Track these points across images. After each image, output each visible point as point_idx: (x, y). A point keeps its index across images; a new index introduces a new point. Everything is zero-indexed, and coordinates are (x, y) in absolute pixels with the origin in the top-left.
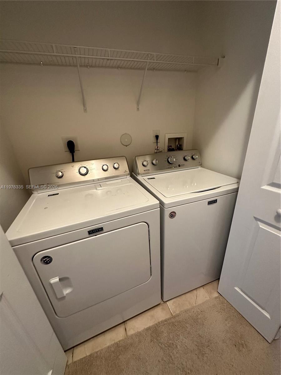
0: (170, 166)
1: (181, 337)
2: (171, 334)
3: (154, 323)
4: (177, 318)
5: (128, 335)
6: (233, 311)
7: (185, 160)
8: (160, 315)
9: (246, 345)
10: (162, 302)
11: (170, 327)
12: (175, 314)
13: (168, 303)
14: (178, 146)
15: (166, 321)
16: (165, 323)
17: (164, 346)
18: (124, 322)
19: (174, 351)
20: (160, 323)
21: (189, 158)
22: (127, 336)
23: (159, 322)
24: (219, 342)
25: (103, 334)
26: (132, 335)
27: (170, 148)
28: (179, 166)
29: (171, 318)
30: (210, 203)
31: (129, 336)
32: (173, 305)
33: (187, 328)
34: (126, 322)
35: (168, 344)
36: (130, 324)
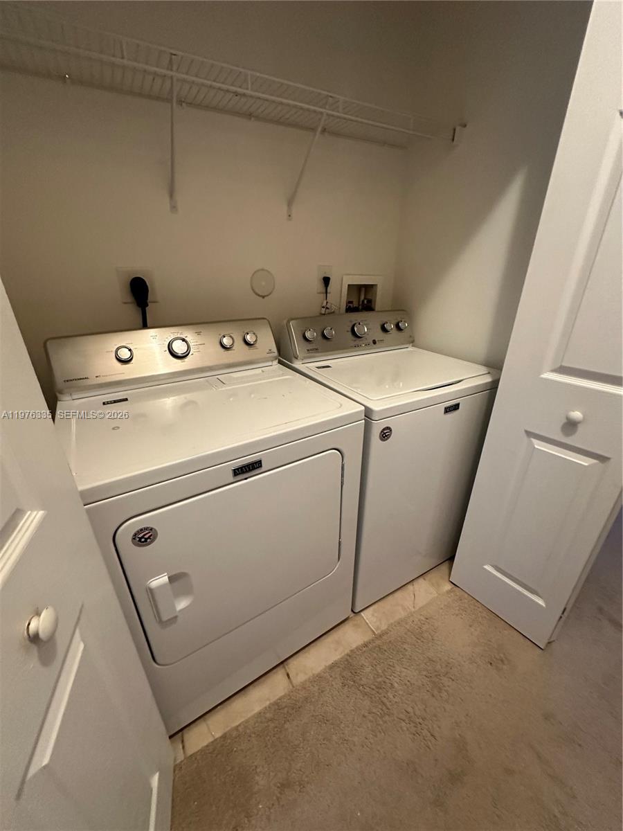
0: (358, 342)
1: (398, 668)
2: (378, 666)
3: (343, 654)
4: (385, 637)
5: (294, 685)
6: (480, 610)
7: (384, 330)
8: (351, 637)
9: (506, 659)
10: (353, 615)
11: (375, 655)
12: (379, 631)
13: (362, 614)
14: (365, 302)
15: (365, 645)
16: (364, 649)
17: (368, 688)
18: (282, 663)
19: (389, 694)
20: (356, 650)
21: (391, 327)
22: (293, 687)
23: (352, 651)
24: (463, 663)
25: (243, 692)
26: (304, 683)
27: (350, 306)
28: (374, 342)
29: (373, 640)
30: (448, 410)
31: (297, 686)
32: (373, 615)
33: (407, 650)
34: (285, 663)
35: (376, 684)
36: (293, 665)
